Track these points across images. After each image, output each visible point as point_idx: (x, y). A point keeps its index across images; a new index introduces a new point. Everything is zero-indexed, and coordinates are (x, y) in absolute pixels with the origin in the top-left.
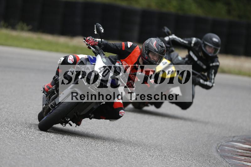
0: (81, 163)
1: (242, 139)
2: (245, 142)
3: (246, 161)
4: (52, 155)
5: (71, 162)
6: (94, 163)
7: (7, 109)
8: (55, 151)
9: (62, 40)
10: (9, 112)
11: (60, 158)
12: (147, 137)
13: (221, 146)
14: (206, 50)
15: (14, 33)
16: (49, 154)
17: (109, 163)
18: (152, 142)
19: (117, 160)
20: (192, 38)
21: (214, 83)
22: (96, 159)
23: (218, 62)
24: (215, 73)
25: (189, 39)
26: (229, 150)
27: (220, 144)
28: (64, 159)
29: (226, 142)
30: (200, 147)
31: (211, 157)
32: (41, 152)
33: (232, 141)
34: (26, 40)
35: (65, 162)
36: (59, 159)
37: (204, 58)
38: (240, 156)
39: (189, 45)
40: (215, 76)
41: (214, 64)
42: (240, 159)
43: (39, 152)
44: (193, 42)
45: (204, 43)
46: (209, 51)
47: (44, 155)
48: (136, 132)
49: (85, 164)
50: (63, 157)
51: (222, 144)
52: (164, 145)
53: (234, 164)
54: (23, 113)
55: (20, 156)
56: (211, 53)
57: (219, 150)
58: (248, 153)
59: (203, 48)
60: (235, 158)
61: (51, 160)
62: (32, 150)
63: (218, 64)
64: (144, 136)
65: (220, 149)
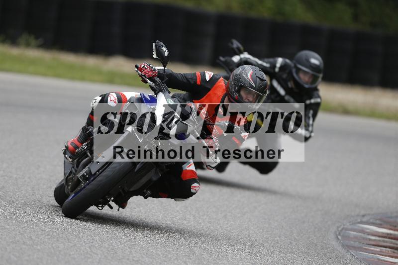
0: (121, 257)
1: (376, 220)
2: (381, 224)
3: (382, 254)
4: (75, 245)
5: (105, 256)
6: (142, 257)
7: (4, 171)
8: (79, 238)
9: (92, 62)
10: (6, 176)
11: (88, 249)
12: (225, 217)
13: (344, 231)
14: (299, 78)
15: (15, 51)
16: (70, 244)
17: (165, 257)
18: (233, 223)
19: (178, 252)
20: (276, 59)
21: (312, 132)
22: (145, 251)
23: (319, 97)
24: (314, 116)
25: (271, 60)
26: (356, 238)
27: (342, 227)
28: (93, 251)
29: (351, 223)
30: (310, 232)
31: (327, 249)
32: (58, 240)
33: (362, 222)
34: (33, 62)
35: (96, 255)
36: (86, 251)
37: (296, 90)
38: (374, 247)
39: (272, 71)
40: (314, 120)
41: (313, 101)
42: (372, 250)
43: (55, 239)
44: (278, 65)
45: (295, 67)
46: (304, 79)
47: (62, 245)
48: (208, 208)
49: (128, 259)
50: (92, 248)
51: (345, 227)
52: (252, 228)
53: (364, 259)
54: (29, 178)
55: (24, 246)
56: (307, 83)
57: (340, 237)
58: (387, 242)
59: (295, 75)
60: (365, 249)
61: (73, 253)
62: (44, 236)
63: (319, 100)
64: (221, 213)
65: (342, 235)
